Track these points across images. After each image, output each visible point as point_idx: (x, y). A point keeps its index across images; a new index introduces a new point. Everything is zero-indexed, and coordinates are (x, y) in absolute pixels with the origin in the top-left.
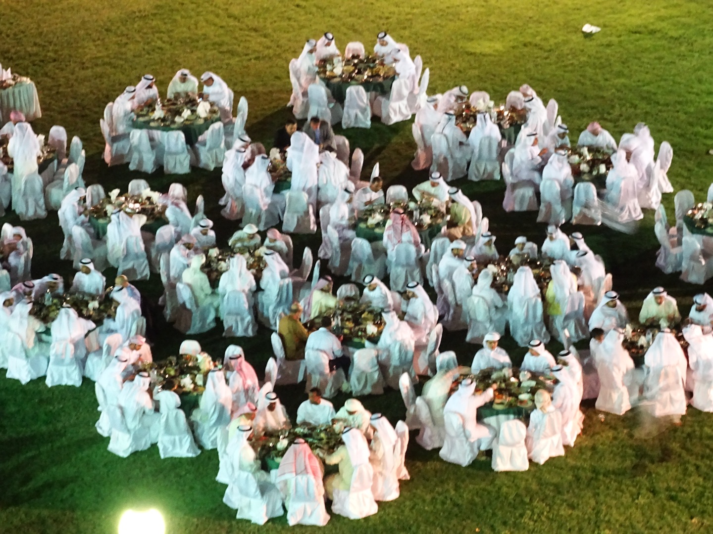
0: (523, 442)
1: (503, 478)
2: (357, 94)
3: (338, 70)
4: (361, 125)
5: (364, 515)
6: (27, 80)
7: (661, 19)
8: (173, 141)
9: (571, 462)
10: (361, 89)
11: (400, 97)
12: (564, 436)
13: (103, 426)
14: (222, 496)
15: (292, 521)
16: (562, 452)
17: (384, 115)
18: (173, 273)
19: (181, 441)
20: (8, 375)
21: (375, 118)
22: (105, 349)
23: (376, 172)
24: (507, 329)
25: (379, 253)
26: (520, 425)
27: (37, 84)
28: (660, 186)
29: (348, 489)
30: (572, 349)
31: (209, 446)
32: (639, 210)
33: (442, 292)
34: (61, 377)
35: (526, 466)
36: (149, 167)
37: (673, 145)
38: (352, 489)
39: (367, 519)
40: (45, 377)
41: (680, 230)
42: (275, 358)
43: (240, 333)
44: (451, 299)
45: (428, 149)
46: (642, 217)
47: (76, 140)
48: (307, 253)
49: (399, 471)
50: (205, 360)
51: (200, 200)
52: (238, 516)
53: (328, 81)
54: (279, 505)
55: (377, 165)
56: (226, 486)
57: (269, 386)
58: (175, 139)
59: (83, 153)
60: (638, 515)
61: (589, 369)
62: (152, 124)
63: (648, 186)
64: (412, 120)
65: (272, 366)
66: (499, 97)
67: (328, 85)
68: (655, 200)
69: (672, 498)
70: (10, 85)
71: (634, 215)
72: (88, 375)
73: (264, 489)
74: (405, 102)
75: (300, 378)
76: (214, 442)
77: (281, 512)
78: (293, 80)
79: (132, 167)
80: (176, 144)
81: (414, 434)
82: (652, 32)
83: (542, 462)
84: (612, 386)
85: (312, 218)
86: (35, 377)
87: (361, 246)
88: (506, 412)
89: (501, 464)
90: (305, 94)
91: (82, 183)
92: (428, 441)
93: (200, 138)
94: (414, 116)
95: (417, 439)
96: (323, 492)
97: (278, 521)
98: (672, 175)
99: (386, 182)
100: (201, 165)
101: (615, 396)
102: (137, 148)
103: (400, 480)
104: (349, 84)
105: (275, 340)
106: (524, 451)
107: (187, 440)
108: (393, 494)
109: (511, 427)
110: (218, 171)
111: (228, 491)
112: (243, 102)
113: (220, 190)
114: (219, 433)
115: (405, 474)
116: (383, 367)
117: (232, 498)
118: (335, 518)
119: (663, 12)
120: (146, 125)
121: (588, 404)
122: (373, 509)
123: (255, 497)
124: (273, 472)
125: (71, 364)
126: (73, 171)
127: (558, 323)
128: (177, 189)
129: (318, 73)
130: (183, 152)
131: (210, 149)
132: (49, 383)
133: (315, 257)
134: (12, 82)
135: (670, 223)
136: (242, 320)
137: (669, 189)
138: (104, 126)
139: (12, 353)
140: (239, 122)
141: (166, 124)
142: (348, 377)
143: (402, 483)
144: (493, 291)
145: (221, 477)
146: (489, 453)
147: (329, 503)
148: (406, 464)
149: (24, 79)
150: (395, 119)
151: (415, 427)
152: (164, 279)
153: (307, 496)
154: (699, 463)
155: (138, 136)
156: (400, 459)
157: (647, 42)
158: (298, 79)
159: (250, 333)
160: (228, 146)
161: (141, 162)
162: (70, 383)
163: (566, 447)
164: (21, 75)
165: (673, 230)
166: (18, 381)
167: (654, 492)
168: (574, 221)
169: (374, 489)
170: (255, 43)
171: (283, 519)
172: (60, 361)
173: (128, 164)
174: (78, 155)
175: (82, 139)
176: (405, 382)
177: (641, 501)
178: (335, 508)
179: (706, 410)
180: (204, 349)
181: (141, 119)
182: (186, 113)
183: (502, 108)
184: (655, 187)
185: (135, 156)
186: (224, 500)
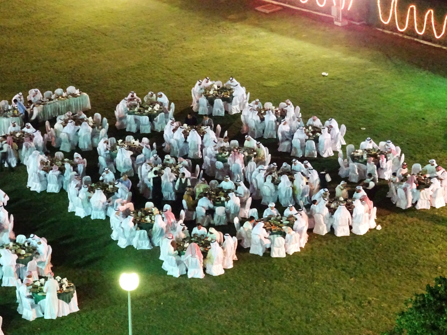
0: (283, 246)
1: (276, 260)
2: (219, 102)
3: (211, 92)
4: (221, 115)
5: (219, 275)
6: (85, 94)
7: (342, 74)
8: (144, 120)
9: (303, 254)
10: (221, 100)
11: (236, 104)
12: (300, 244)
13: (114, 236)
14: (161, 265)
15: (190, 276)
16: (299, 250)
17: (229, 111)
18: (143, 174)
19: (145, 243)
20: (76, 215)
21: (226, 112)
22: (115, 204)
23: (226, 134)
24: (278, 200)
25: (227, 167)
26: (283, 238)
27: (90, 95)
28: (341, 143)
29: (212, 264)
30: (304, 208)
31: (156, 245)
32: (332, 152)
33: (252, 183)
34: (97, 216)
35: (284, 256)
36: (134, 130)
37: (346, 125)
38: (214, 264)
39: (220, 276)
40: (90, 215)
41: (348, 160)
42: (184, 209)
43: (170, 199)
44: (255, 186)
45: (247, 125)
46: (333, 155)
47: (105, 119)
48: (198, 166)
49: (233, 257)
50: (155, 210)
51: (154, 145)
52: (168, 274)
53: (207, 96)
54: (185, 269)
55: (226, 132)
56: (163, 261)
57: (181, 221)
58: (145, 119)
59: (108, 124)
60: (329, 276)
61: (311, 216)
62: (136, 113)
63: (336, 143)
64: (241, 113)
65: (183, 213)
66: (276, 104)
67: (207, 98)
68: (338, 148)
69: (344, 270)
70: (79, 96)
71: (330, 154)
72: (108, 215)
73: (179, 263)
74: (238, 106)
75: (194, 218)
76: (159, 243)
77: (185, 273)
78: (193, 96)
79: (127, 130)
80: (146, 121)
81: (240, 242)
82: (338, 79)
83: (291, 254)
84: (320, 224)
85: (200, 153)
86: (87, 215)
87: (220, 164)
88: (277, 234)
89: (274, 254)
90: (198, 102)
91: (107, 136)
92: (245, 245)
93: (155, 119)
94: (241, 111)
95: (241, 244)
96: (202, 265)
97: (184, 276)
98: (346, 138)
99: (230, 139)
100: (155, 130)
101: (321, 228)
102: (129, 123)
103: (233, 260)
104: (216, 98)
105: (184, 202)
106: (284, 249)
107: (148, 242)
108: (231, 266)
109: (279, 239)
110: (162, 132)
111: (164, 264)
112: (173, 105)
113: (163, 141)
114: (160, 240)
115: (235, 258)
116: (227, 214)
117: (165, 266)
118: (207, 275)
119: (343, 71)
120: (133, 113)
121: (310, 231)
122: (223, 272)
123: (175, 266)
124: (182, 256)
125: (101, 210)
126: (103, 132)
127: (299, 197)
128: (145, 140)
129: (204, 93)
130: (148, 125)
131: (159, 123)
132: (92, 218)
133: (201, 169)
134: (79, 95)
135: (345, 157)
136: (171, 194)
137: (344, 143)
138: (117, 113)
139: (78, 206)
140: (171, 112)
141: (141, 113)
142: (213, 218)
143: (234, 262)
144: (272, 184)
145: (161, 258)
146: (269, 249)
147: (205, 269)
148: (236, 254)
149: (84, 93)
150: (234, 112)
151: (240, 239)
152: (139, 176)
153: (196, 266)
154: (354, 256)
155: (130, 118)
156: (234, 252)
157: (336, 83)
158: (195, 96)
159: (174, 199)
160: (166, 123)
161: (130, 128)
162: (101, 218)
163: (301, 248)
164: (83, 92)
165: (346, 160)
166: (80, 217)
167: (336, 267)
168: (306, 156)
169: (223, 264)
170: (178, 80)
171: (186, 275)
172: (97, 209)
173: (126, 129)
174: (106, 124)
175: (107, 118)
176: (236, 221)
177: (331, 271)
178: (208, 271)
179: (358, 234)
180: (156, 205)
181: (131, 111)
182: (150, 109)
183: (277, 109)
184: (338, 143)
185: (129, 125)
186: (162, 267)
